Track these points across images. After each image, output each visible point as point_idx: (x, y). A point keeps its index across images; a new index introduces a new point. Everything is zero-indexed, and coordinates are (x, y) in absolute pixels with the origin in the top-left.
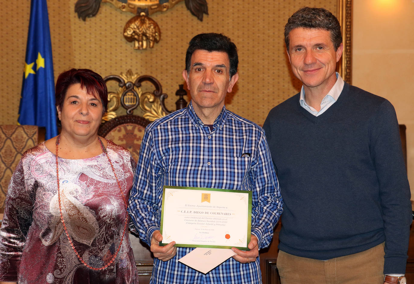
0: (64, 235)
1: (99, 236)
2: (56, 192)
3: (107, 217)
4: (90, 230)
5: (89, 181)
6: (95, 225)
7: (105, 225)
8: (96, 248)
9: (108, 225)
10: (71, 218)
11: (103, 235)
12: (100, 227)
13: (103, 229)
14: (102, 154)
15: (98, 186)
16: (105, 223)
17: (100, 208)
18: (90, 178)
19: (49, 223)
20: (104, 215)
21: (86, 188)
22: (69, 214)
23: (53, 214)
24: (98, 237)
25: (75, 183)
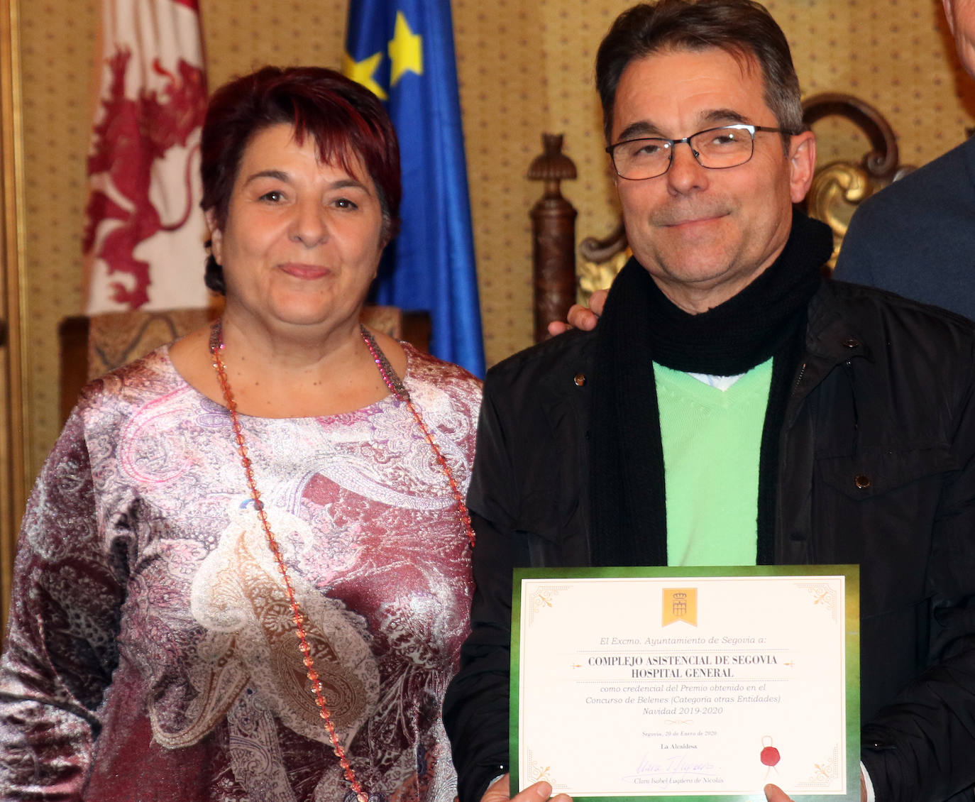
0: (245, 705)
1: (380, 715)
2: (216, 540)
3: (412, 642)
4: (348, 692)
5: (342, 501)
6: (368, 675)
7: (405, 674)
8: (368, 760)
9: (413, 672)
10: (274, 643)
11: (394, 710)
12: (383, 679)
13: (394, 689)
14: (387, 400)
15: (379, 522)
16: (406, 664)
17: (386, 606)
18: (345, 490)
19: (186, 657)
20: (404, 632)
21: (330, 527)
22: (267, 626)
23: (205, 626)
24: (377, 719)
25: (291, 508)
